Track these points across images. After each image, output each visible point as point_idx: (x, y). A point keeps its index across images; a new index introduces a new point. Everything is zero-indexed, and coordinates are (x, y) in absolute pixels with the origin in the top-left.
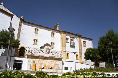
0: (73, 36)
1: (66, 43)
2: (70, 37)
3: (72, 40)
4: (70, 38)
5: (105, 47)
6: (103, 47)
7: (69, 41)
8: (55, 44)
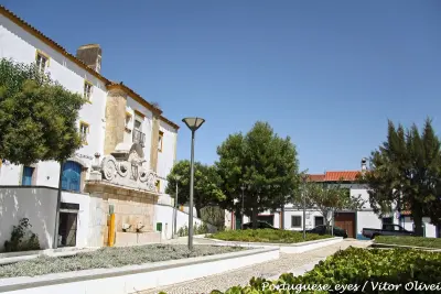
0: (142, 109)
1: (125, 133)
2: (137, 112)
3: (138, 124)
4: (134, 117)
5: (244, 171)
6: (238, 169)
7: (131, 125)
8: (91, 129)
